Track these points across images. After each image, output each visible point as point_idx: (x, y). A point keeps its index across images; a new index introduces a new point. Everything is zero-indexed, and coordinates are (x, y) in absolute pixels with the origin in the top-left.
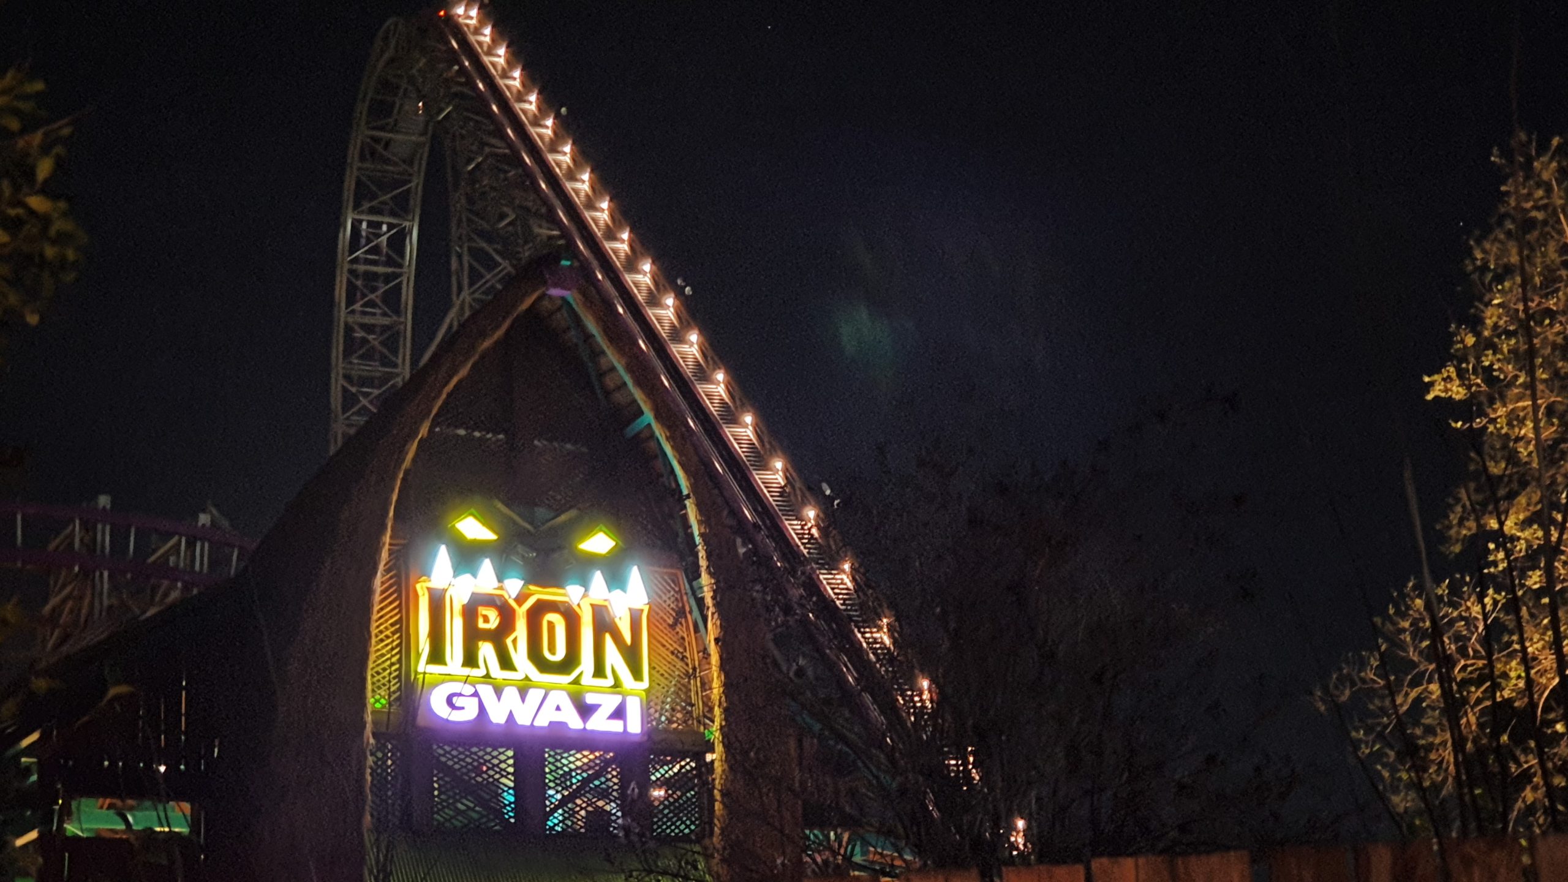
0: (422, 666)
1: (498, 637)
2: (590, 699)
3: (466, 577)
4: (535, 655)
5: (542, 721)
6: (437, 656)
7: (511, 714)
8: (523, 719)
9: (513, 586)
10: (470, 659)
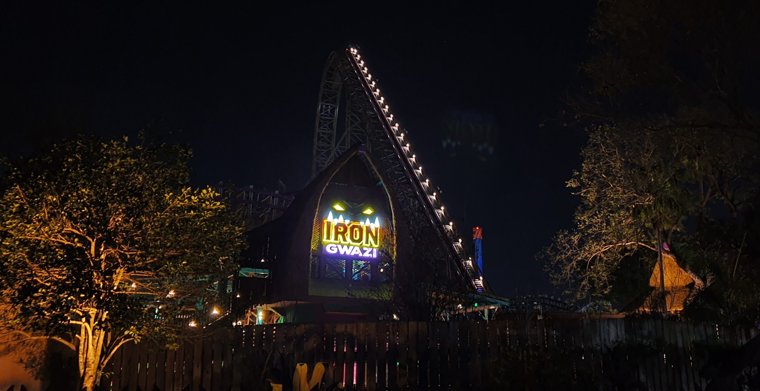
0: (325, 240)
1: (343, 234)
2: (365, 249)
3: (336, 219)
4: (352, 238)
5: (352, 254)
6: (328, 238)
7: (345, 252)
8: (348, 253)
9: (347, 222)
10: (336, 239)
